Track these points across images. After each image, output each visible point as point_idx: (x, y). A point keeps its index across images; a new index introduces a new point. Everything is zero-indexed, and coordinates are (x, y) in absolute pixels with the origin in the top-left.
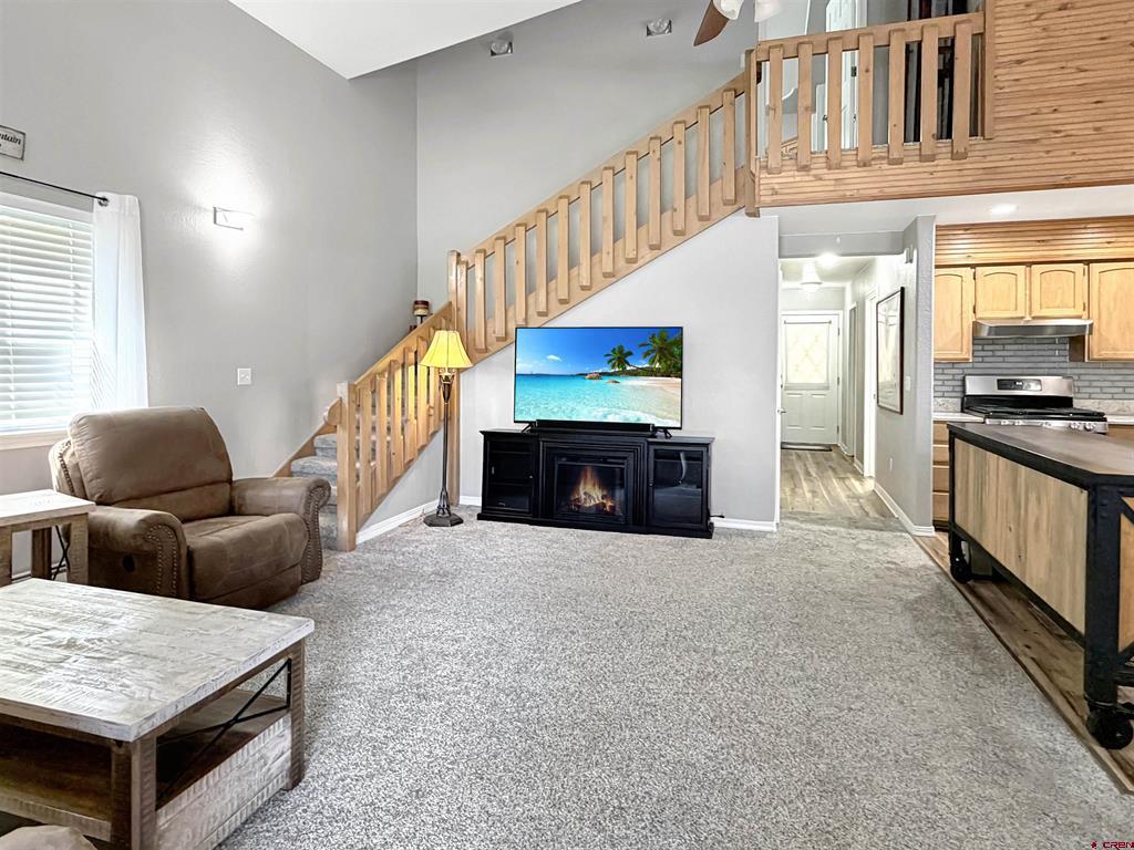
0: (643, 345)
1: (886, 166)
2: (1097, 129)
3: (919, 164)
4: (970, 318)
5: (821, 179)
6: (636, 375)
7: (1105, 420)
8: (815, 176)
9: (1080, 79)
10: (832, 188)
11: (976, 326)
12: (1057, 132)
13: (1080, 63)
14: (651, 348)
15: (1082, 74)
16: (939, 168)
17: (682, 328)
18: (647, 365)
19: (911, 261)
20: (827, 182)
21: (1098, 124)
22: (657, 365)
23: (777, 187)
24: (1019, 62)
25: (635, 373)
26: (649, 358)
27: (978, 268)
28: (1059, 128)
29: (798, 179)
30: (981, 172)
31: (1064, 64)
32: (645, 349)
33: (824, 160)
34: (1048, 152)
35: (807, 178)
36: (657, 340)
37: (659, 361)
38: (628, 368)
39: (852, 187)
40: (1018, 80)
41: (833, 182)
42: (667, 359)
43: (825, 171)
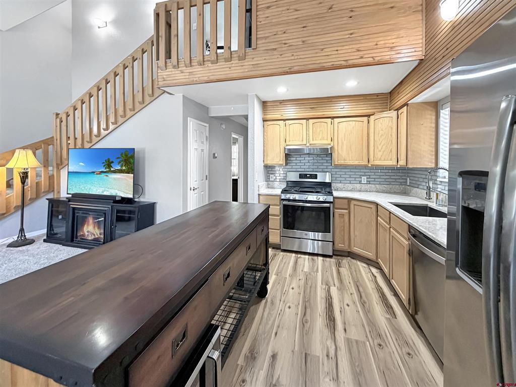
0: (118, 158)
1: (210, 65)
2: (303, 42)
3: (224, 63)
4: (283, 145)
5: (182, 73)
6: (115, 173)
7: (332, 195)
8: (180, 70)
9: (297, 15)
12: (285, 44)
13: (295, 7)
14: (121, 159)
15: (297, 13)
16: (233, 65)
17: (134, 149)
18: (120, 168)
20: (186, 74)
21: (304, 39)
22: (124, 168)
23: (165, 77)
24: (268, 7)
25: (115, 172)
26: (120, 164)
27: (287, 121)
28: (286, 42)
29: (173, 73)
30: (251, 66)
31: (288, 7)
32: (119, 160)
33: (183, 62)
34: (281, 55)
35: (177, 72)
36: (124, 155)
37: (125, 166)
38: (112, 169)
39: (196, 76)
40: (267, 17)
41: (188, 74)
42: (128, 165)
43: (185, 68)
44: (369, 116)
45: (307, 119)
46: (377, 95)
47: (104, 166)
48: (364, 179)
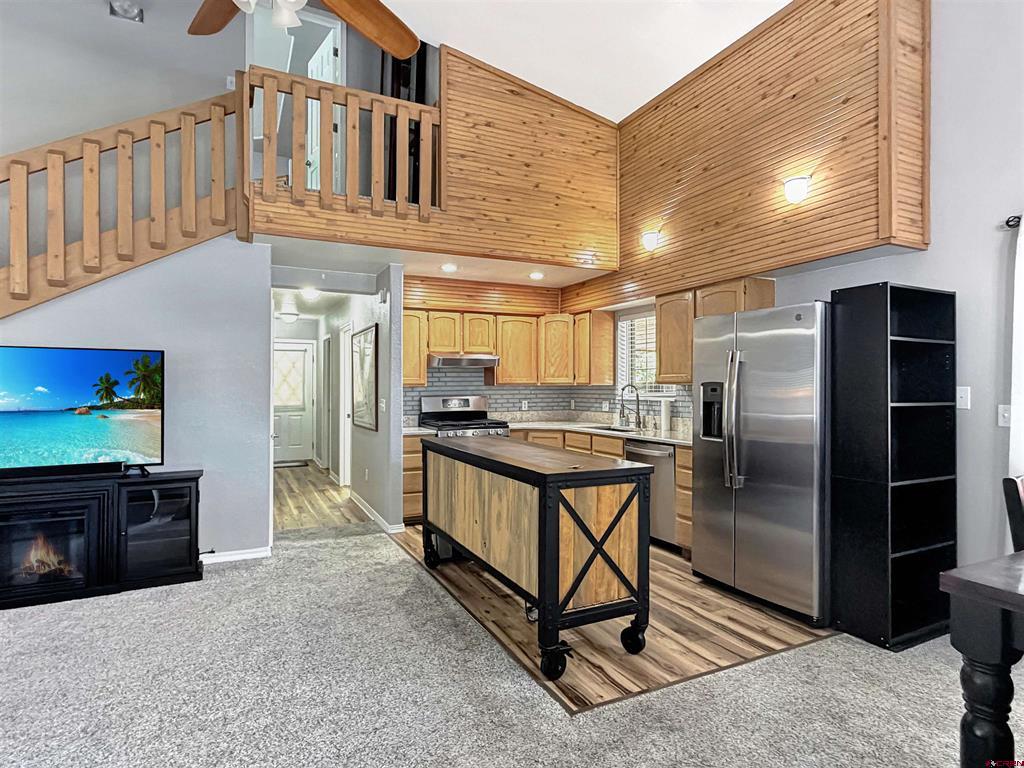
0: (128, 373)
1: (369, 216)
2: (508, 219)
3: (395, 219)
4: (425, 352)
5: (314, 216)
6: (122, 408)
7: (508, 427)
8: (309, 212)
9: (500, 180)
10: (323, 226)
11: (430, 358)
12: (485, 215)
13: (499, 169)
14: (134, 376)
15: (499, 178)
16: (410, 227)
17: (163, 352)
18: (133, 396)
19: (385, 302)
20: (320, 220)
21: (509, 216)
22: (142, 396)
23: (271, 215)
24: (463, 156)
25: (122, 406)
26: (134, 387)
27: (431, 312)
28: (487, 213)
29: (292, 211)
30: (439, 235)
31: (489, 166)
32: (130, 377)
33: (317, 199)
34: (480, 229)
35: (300, 212)
36: (140, 366)
37: (144, 391)
38: (116, 400)
39: (341, 229)
40: (461, 170)
41: (325, 221)
42: (151, 389)
43: (318, 209)
44: (538, 316)
45: (463, 312)
46: (548, 289)
47: (98, 392)
48: (525, 405)
